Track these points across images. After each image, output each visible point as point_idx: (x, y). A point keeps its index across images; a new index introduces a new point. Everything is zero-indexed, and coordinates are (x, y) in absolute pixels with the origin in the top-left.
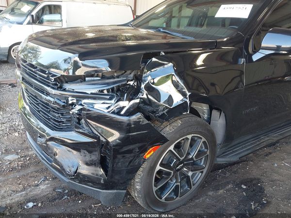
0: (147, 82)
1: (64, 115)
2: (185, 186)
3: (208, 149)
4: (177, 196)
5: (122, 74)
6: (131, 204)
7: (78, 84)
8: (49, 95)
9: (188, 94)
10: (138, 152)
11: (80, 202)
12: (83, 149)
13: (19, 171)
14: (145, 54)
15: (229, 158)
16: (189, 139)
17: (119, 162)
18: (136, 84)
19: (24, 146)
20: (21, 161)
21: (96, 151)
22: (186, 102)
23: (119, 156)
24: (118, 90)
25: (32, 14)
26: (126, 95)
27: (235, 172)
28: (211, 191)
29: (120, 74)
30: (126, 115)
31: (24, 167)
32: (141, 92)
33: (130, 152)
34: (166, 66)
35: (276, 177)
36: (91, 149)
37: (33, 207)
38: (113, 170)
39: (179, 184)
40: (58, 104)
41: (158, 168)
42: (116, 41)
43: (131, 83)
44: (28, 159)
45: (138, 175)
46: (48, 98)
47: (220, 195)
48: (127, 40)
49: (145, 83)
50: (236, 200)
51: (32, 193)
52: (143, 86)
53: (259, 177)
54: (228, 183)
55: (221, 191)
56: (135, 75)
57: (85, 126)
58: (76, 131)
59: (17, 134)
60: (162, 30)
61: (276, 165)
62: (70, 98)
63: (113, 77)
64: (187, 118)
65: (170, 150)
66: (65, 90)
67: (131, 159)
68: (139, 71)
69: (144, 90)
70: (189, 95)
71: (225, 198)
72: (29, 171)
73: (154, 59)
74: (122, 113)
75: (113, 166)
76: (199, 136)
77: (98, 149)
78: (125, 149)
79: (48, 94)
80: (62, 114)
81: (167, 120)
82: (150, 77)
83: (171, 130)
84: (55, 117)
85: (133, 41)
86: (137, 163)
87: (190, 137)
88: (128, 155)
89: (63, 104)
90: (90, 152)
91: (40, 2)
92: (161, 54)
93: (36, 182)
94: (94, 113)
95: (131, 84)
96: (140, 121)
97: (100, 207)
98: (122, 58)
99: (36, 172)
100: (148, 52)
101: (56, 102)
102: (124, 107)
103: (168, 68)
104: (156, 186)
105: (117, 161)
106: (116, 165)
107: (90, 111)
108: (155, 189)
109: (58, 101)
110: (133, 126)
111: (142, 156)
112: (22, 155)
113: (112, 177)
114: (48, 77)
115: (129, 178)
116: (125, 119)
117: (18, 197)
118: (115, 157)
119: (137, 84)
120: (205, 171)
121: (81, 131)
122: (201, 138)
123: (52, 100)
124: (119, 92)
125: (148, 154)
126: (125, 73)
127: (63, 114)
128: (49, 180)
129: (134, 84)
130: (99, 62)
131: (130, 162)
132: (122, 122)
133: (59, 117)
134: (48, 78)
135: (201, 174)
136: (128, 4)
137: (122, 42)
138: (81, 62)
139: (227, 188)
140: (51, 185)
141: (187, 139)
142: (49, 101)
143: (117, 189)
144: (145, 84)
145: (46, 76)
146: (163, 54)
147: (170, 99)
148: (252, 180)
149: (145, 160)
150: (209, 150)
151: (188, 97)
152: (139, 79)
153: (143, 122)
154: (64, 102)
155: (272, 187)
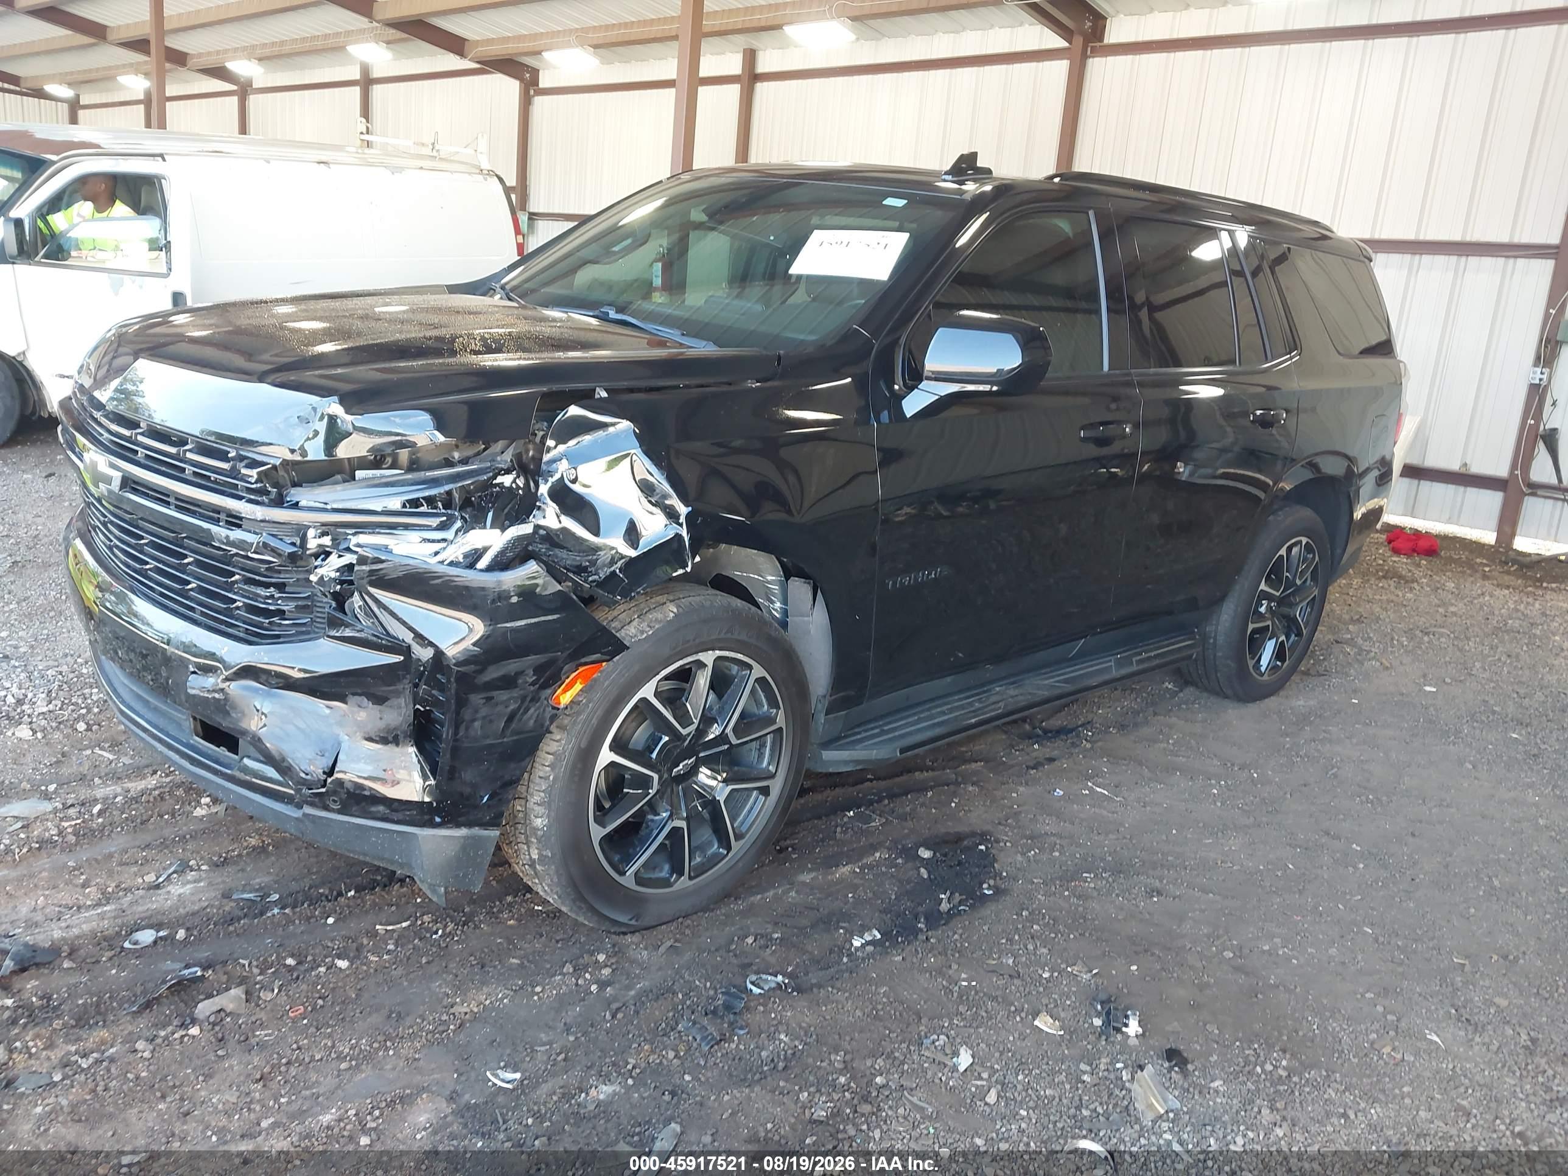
0: (557, 476)
1: (287, 589)
2: (710, 844)
3: (778, 708)
4: (681, 874)
5: (478, 454)
6: (519, 920)
7: (339, 487)
8: (239, 526)
9: (683, 510)
10: (533, 684)
11: (331, 920)
12: (354, 694)
13: (70, 849)
14: (544, 395)
15: (865, 748)
16: (706, 666)
17: (474, 720)
18: (521, 482)
19: (65, 771)
20: (68, 818)
21: (398, 694)
22: (678, 536)
23: (476, 699)
24: (466, 503)
25: (14, 213)
26: (490, 515)
27: (903, 818)
28: (811, 870)
29: (470, 452)
30: (494, 567)
31: (85, 835)
32: (539, 508)
33: (508, 682)
34: (611, 429)
35: (1048, 825)
36: (383, 690)
37: (155, 942)
38: (455, 751)
39: (683, 824)
40: (274, 551)
41: (606, 756)
42: (453, 353)
43: (507, 480)
44: (95, 810)
45: (538, 780)
46: (236, 534)
47: (841, 881)
48: (490, 350)
49: (551, 480)
50: (892, 891)
51: (140, 909)
52: (544, 489)
53: (988, 827)
54: (874, 848)
55: (845, 870)
56: (518, 457)
57: (361, 615)
58: (329, 636)
59: (24, 732)
60: (613, 314)
61: (1059, 792)
62: (311, 533)
63: (449, 463)
64: (698, 599)
65: (644, 700)
66: (296, 506)
67: (513, 706)
68: (531, 446)
69: (548, 500)
70: (688, 516)
71: (854, 888)
72: (113, 845)
73: (574, 410)
74: (482, 564)
75: (456, 733)
76: (740, 656)
77: (406, 685)
78: (493, 673)
79: (235, 521)
80: (281, 587)
81: (626, 594)
82: (564, 461)
83: (642, 632)
84: (255, 597)
85: (511, 355)
86: (532, 722)
87: (708, 658)
88: (502, 696)
89: (293, 549)
90: (379, 700)
91: (54, 158)
92: (597, 396)
93: (150, 878)
94: (395, 568)
95: (507, 484)
96: (537, 585)
97: (406, 933)
98: (474, 407)
99: (143, 850)
100: (555, 387)
101: (265, 545)
102: (486, 549)
103: (617, 435)
104: (601, 822)
105: (467, 714)
106: (467, 729)
107: (382, 561)
108: (597, 832)
109: (273, 543)
110: (514, 600)
111: (546, 699)
112: (70, 802)
113: (452, 774)
114: (233, 468)
115: (507, 777)
116: (490, 580)
117: (88, 920)
118: (461, 703)
119: (527, 484)
120: (776, 786)
121: (348, 633)
122: (750, 667)
123: (250, 538)
124: (469, 510)
125: (565, 691)
126: (485, 450)
127: (284, 585)
128: (199, 869)
129: (514, 481)
130: (409, 417)
131: (511, 718)
132: (483, 589)
133: (272, 597)
134: (234, 473)
135: (762, 798)
136: (485, 166)
137: (474, 359)
138: (349, 418)
139: (869, 860)
140: (210, 884)
141: (701, 665)
142: (241, 544)
143: (469, 825)
144: (549, 484)
145: (225, 466)
146: (604, 394)
147: (632, 534)
148: (959, 838)
149: (556, 713)
150: (781, 712)
151: (682, 519)
152: (531, 469)
153: (545, 587)
154: (293, 544)
155: (1023, 854)
